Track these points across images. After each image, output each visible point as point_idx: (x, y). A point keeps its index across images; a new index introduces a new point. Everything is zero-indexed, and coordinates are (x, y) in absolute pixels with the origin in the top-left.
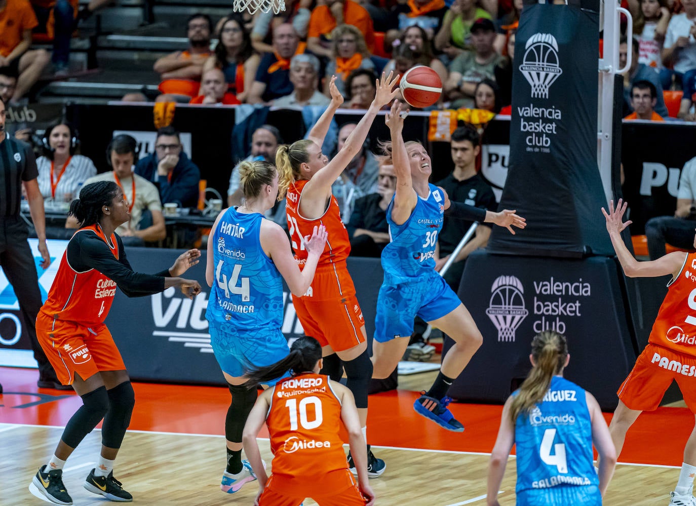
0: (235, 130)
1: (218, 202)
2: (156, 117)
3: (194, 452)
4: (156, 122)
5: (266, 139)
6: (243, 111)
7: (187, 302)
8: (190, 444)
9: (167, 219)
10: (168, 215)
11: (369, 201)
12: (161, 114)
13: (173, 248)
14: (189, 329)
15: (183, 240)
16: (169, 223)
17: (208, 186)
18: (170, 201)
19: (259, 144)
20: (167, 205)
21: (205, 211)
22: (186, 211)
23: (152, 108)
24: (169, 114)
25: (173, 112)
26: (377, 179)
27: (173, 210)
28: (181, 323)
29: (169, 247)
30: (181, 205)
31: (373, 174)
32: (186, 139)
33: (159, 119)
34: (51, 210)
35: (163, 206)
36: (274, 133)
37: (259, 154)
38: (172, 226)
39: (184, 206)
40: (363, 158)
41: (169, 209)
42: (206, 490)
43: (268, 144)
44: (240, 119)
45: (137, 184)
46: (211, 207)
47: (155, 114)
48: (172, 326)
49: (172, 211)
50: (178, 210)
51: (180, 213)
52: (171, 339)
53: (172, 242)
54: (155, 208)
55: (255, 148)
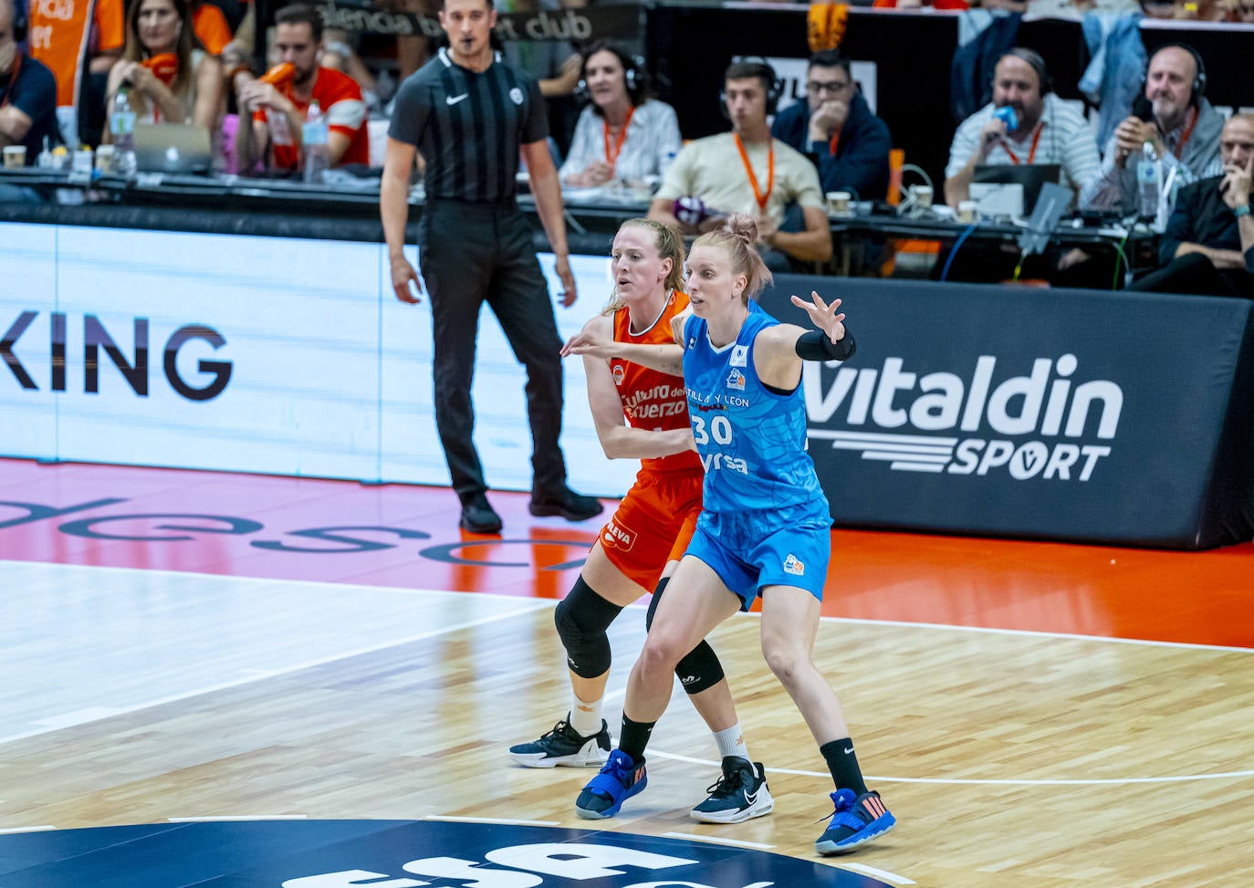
0: (957, 57)
1: (926, 190)
2: (812, 31)
3: (878, 654)
4: (812, 41)
5: (1020, 77)
6: (972, 22)
7: (868, 376)
8: (870, 640)
9: (833, 222)
10: (833, 213)
11: (1204, 191)
12: (821, 26)
13: (842, 274)
14: (870, 426)
15: (860, 263)
16: (837, 228)
17: (907, 161)
18: (837, 189)
19: (1007, 85)
20: (832, 196)
21: (901, 208)
22: (866, 206)
23: (804, 15)
24: (835, 26)
25: (841, 22)
26: (1218, 151)
27: (844, 204)
28: (857, 415)
29: (834, 274)
30: (856, 195)
31: (1212, 140)
32: (865, 73)
33: (817, 35)
34: (617, 202)
35: (825, 199)
36: (1034, 65)
37: (1005, 103)
38: (844, 234)
39: (863, 198)
40: (1192, 110)
41: (835, 202)
42: (900, 725)
43: (1022, 86)
44: (966, 35)
45: (776, 157)
46: (912, 199)
47: (810, 25)
48: (839, 420)
49: (840, 206)
50: (852, 205)
51: (855, 210)
52: (837, 445)
53: (840, 264)
54: (811, 202)
55: (1000, 92)
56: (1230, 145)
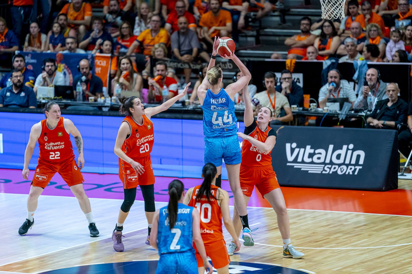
0: (323, 72)
1: (315, 104)
2: (287, 66)
4: (287, 68)
5: (335, 75)
6: (326, 63)
7: (302, 150)
8: (304, 214)
9: (293, 112)
10: (293, 110)
12: (289, 65)
13: (295, 125)
14: (303, 162)
15: (300, 122)
16: (294, 114)
17: (311, 97)
18: (294, 104)
19: (331, 77)
20: (293, 106)
21: (309, 109)
22: (301, 108)
23: (285, 62)
24: (293, 65)
25: (294, 64)
26: (385, 93)
27: (295, 108)
28: (300, 160)
29: (293, 125)
30: (298, 106)
31: (383, 90)
32: (300, 76)
33: (288, 67)
34: (240, 108)
35: (290, 106)
36: (338, 72)
37: (332, 82)
38: (296, 115)
39: (300, 107)
40: (378, 83)
41: (293, 108)
42: (313, 235)
43: (335, 77)
44: (325, 67)
45: (277, 96)
46: (312, 107)
47: (287, 64)
48: (295, 161)
49: (295, 109)
50: (297, 108)
51: (298, 109)
52: (295, 167)
53: (295, 123)
54: (287, 107)
55: (330, 80)
56: (389, 91)
